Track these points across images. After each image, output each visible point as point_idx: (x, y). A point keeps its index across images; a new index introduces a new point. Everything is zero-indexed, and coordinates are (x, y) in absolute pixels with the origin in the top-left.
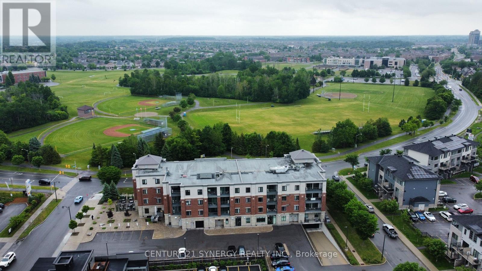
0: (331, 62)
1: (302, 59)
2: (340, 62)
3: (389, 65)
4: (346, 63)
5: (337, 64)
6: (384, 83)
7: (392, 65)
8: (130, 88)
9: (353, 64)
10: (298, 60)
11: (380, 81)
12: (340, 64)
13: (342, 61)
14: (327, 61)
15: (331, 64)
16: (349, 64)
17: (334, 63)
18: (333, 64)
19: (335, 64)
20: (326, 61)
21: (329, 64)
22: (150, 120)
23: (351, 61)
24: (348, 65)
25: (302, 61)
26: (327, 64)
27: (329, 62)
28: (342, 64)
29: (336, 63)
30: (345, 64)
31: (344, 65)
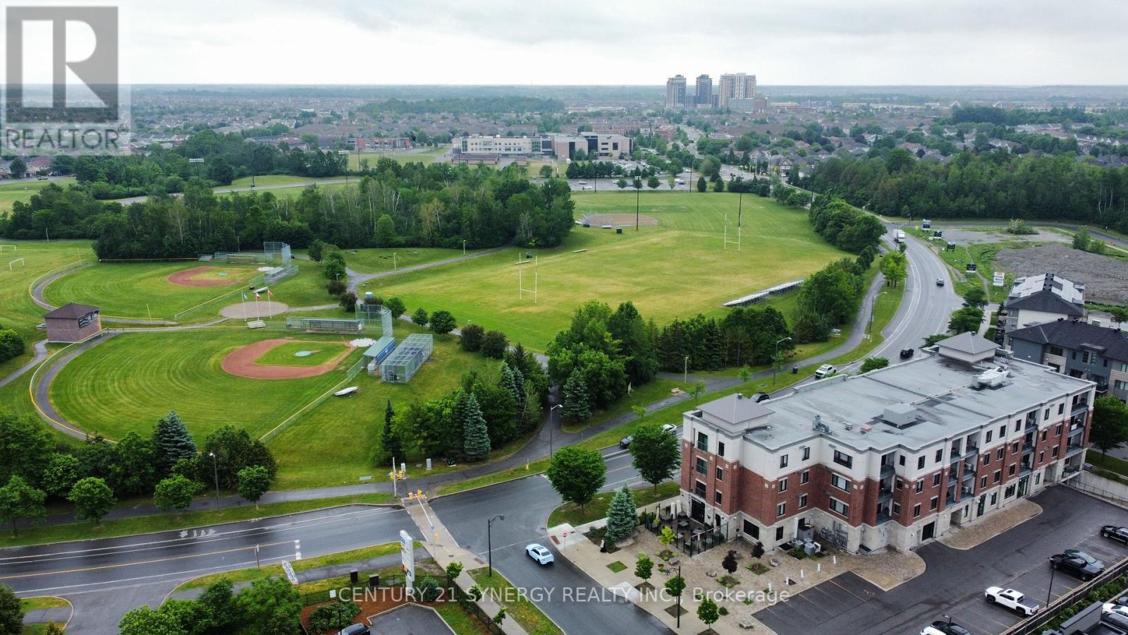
0: (478, 147)
1: (394, 142)
2: (498, 146)
3: (603, 149)
4: (512, 149)
5: (493, 152)
6: (659, 188)
7: (607, 149)
8: (91, 242)
9: (529, 151)
10: (386, 144)
11: (650, 185)
12: (498, 152)
13: (503, 144)
14: (469, 144)
15: (478, 152)
16: (520, 150)
17: (486, 149)
18: (483, 152)
19: (487, 152)
20: (466, 146)
21: (474, 152)
22: (310, 322)
23: (521, 145)
24: (517, 152)
25: (395, 147)
26: (469, 151)
27: (474, 146)
28: (503, 152)
29: (490, 149)
30: (510, 150)
31: (508, 152)
